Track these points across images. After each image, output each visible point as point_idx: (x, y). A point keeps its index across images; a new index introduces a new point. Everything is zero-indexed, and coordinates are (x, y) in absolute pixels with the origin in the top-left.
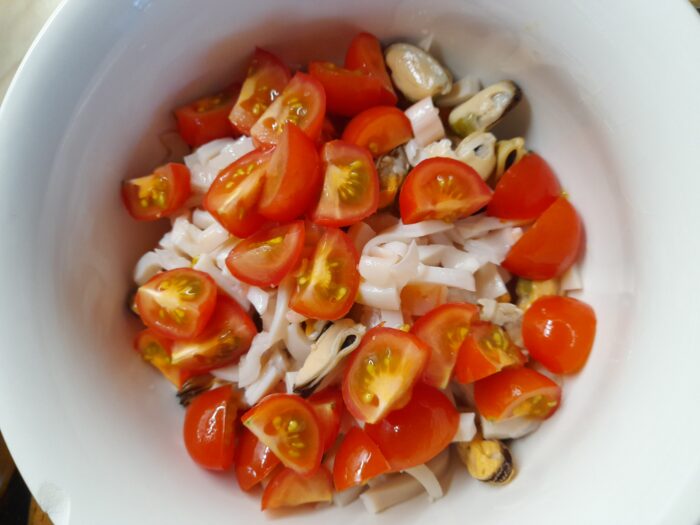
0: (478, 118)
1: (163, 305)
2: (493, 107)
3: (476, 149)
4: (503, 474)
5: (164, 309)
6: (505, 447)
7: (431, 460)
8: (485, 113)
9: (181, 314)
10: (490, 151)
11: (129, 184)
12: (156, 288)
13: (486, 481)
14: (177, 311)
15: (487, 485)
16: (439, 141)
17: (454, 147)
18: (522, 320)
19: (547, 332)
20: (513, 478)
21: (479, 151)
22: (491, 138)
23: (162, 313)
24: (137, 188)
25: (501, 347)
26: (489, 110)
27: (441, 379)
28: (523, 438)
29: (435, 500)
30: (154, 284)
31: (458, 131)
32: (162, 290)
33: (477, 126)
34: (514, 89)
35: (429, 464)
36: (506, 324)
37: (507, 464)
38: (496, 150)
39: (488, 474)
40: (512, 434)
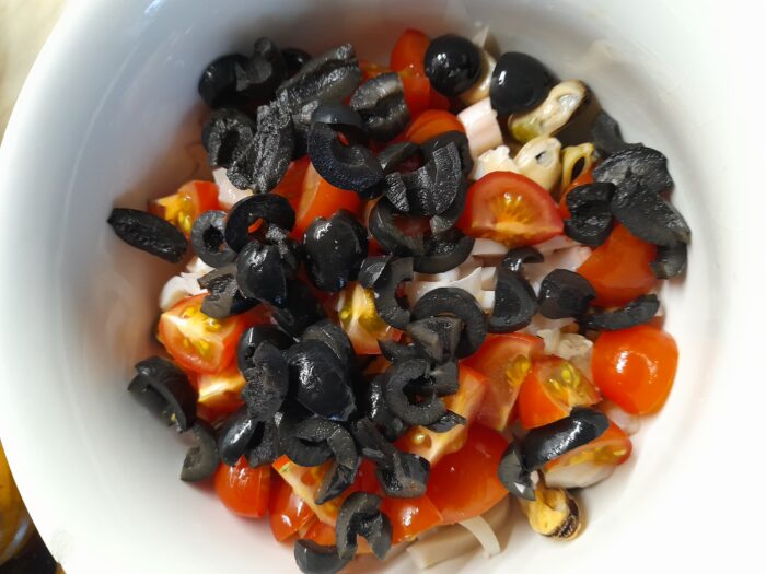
0: (541, 123)
1: (186, 335)
2: (559, 110)
3: (538, 157)
4: (568, 529)
5: (188, 339)
6: (571, 498)
7: (487, 512)
8: (550, 118)
9: (205, 346)
10: (555, 158)
11: (155, 205)
12: (180, 315)
13: (549, 536)
14: (201, 342)
15: (550, 541)
16: (495, 148)
17: (513, 154)
18: (591, 352)
19: (620, 366)
20: (580, 533)
21: (541, 159)
22: (556, 144)
23: (185, 343)
24: (163, 209)
25: (571, 385)
26: (555, 114)
27: (499, 420)
28: (592, 486)
29: (491, 556)
30: (179, 310)
31: (517, 137)
32: (186, 317)
33: (540, 132)
34: (583, 90)
35: (486, 516)
36: (573, 358)
37: (573, 517)
38: (561, 157)
39: (551, 528)
40: (579, 482)
